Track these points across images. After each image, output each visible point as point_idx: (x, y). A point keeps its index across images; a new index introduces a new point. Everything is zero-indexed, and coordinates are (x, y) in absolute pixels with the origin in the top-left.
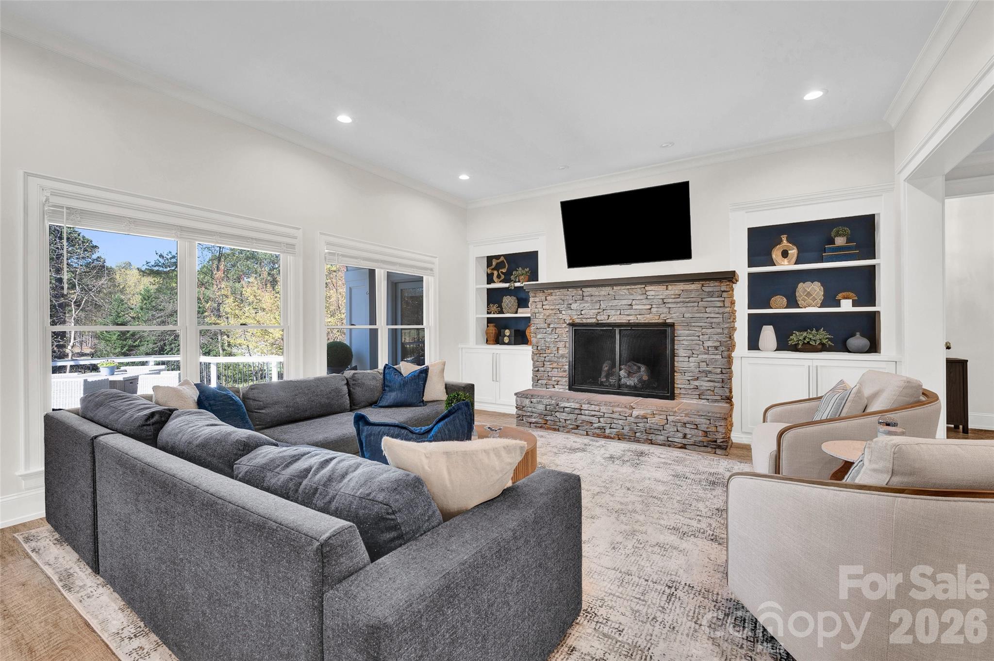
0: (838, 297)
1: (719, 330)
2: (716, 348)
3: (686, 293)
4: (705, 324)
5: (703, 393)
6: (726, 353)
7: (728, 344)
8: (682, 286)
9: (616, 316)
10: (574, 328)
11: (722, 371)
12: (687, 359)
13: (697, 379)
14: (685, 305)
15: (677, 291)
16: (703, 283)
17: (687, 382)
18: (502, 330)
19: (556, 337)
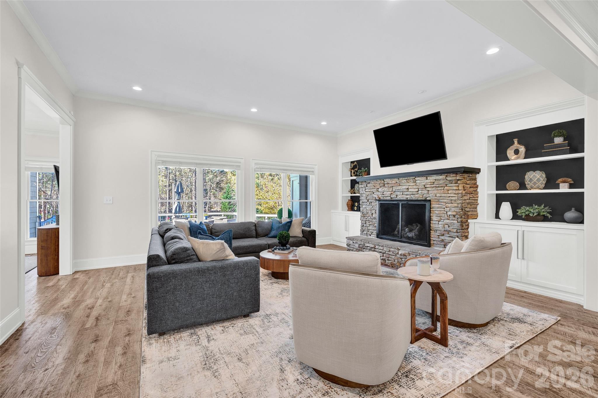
0: (557, 182)
1: (456, 204)
2: (454, 216)
3: (437, 181)
4: (448, 201)
5: (446, 244)
6: (460, 219)
7: (461, 214)
8: (435, 177)
9: (400, 196)
10: (379, 202)
11: (457, 231)
12: (437, 222)
13: (443, 235)
14: (436, 189)
15: (432, 180)
16: (446, 175)
17: (437, 237)
18: (354, 203)
19: (371, 207)
